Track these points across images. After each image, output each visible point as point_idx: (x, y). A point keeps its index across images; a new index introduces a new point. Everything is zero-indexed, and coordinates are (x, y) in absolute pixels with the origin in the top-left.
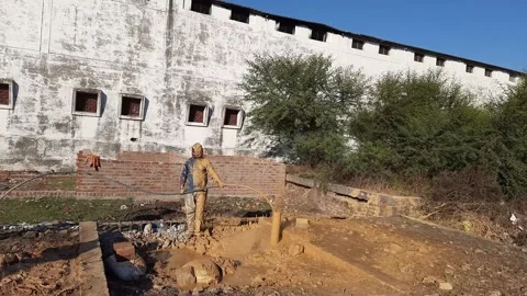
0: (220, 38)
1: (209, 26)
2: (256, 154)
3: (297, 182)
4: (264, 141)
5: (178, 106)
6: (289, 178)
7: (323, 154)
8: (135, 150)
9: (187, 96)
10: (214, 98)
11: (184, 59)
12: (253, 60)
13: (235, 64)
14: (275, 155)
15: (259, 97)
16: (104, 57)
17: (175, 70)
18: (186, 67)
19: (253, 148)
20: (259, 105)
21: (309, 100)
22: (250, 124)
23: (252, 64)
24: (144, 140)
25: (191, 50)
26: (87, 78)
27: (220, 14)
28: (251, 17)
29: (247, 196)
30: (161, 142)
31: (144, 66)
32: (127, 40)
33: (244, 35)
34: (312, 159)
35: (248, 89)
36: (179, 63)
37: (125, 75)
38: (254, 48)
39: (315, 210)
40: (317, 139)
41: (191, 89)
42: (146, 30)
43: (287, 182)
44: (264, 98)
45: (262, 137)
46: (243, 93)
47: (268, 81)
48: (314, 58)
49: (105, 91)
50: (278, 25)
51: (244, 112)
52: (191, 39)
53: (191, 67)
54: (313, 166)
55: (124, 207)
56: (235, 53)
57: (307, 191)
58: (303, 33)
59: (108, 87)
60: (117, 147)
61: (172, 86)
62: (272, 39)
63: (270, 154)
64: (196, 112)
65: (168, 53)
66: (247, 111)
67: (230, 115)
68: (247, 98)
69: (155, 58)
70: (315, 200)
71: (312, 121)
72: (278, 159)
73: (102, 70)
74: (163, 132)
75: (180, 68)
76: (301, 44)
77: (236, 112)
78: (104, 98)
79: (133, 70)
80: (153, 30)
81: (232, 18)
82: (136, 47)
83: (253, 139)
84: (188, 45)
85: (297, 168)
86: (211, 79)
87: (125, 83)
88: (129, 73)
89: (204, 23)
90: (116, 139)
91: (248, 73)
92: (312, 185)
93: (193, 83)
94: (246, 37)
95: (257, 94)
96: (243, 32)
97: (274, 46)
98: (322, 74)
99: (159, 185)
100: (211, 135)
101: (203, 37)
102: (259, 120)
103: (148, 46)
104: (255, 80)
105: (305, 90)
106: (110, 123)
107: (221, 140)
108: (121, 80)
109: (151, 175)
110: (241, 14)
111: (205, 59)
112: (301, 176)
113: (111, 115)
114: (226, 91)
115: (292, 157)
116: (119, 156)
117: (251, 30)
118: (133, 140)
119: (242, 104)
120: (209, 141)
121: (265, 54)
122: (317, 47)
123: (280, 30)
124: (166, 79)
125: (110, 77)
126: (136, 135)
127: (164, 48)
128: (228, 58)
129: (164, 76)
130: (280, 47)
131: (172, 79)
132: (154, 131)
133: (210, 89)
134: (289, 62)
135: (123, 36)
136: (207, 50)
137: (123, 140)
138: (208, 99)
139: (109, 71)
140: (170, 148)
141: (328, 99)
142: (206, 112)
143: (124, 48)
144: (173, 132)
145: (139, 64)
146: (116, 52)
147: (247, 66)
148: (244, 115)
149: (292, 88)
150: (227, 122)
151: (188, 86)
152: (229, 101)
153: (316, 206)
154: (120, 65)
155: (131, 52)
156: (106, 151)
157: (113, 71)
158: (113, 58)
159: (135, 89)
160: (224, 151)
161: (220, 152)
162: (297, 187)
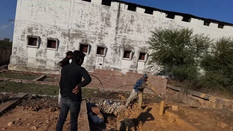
0: (140, 22)
1: (135, 16)
2: (153, 73)
3: (173, 88)
4: (157, 68)
5: (119, 51)
6: (169, 86)
7: (187, 76)
8: (101, 69)
9: (124, 47)
10: (135, 47)
11: (123, 30)
12: (154, 31)
13: (145, 33)
14: (162, 75)
15: (156, 47)
16: (92, 30)
17: (119, 36)
18: (124, 34)
19: (152, 71)
20: (156, 51)
21: (180, 50)
22: (151, 60)
23: (153, 33)
24: (105, 65)
25: (126, 27)
26: (85, 39)
27: (140, 11)
28: (154, 12)
29: (148, 93)
30: (112, 66)
31: (107, 34)
32: (101, 23)
33: (150, 20)
34: (180, 78)
35: (151, 44)
36: (121, 32)
37: (99, 38)
38: (155, 26)
39: (181, 102)
40: (183, 68)
41: (125, 44)
42: (109, 19)
43: (167, 88)
44: (158, 48)
45: (156, 66)
46: (148, 45)
47: (160, 40)
48: (184, 29)
49: (91, 44)
50: (167, 15)
51: (148, 54)
52: (127, 22)
53: (126, 34)
54: (181, 81)
55: (96, 92)
56: (146, 28)
57: (177, 93)
58: (178, 19)
59: (92, 42)
60: (94, 67)
61: (117, 43)
62: (163, 21)
63: (159, 74)
64: (127, 54)
65: (117, 28)
66: (149, 54)
67: (142, 55)
68: (150, 48)
69: (111, 31)
70: (182, 97)
71: (182, 59)
72: (163, 77)
73: (90, 35)
74: (113, 62)
75: (121, 35)
76: (178, 24)
77: (144, 54)
78: (90, 47)
79: (102, 36)
80: (111, 18)
81: (145, 12)
82: (104, 26)
83: (152, 67)
84: (125, 25)
85: (173, 82)
86: (134, 40)
87: (99, 41)
88: (101, 37)
89: (133, 15)
90: (94, 63)
91: (151, 36)
92: (180, 90)
93: (126, 41)
94: (151, 21)
95: (155, 46)
96: (150, 18)
97: (164, 24)
98: (188, 37)
99: (110, 84)
100: (132, 64)
101: (132, 21)
102: (155, 58)
103: (109, 25)
104: (155, 40)
105: (178, 45)
106: (92, 57)
107: (137, 66)
108: (98, 39)
109: (107, 80)
110: (149, 11)
111: (132, 31)
112: (175, 86)
113: (93, 54)
114: (140, 44)
115: (170, 76)
116: (95, 71)
117: (154, 17)
118: (100, 64)
119: (147, 51)
120: (132, 66)
121: (160, 28)
122: (186, 25)
123: (167, 17)
124: (115, 39)
125: (93, 38)
126: (102, 63)
127: (115, 26)
128: (142, 30)
129: (114, 38)
130: (167, 25)
131: (118, 39)
132: (109, 61)
133: (134, 44)
134: (171, 32)
135: (99, 21)
136: (133, 27)
137: (97, 64)
138: (132, 48)
139: (93, 36)
140: (115, 69)
141: (190, 49)
142: (131, 54)
143: (99, 26)
144: (117, 62)
145: (105, 33)
146: (96, 28)
147: (151, 34)
148: (148, 56)
149: (172, 44)
150: (140, 58)
151: (124, 42)
152: (142, 49)
153: (181, 100)
154: (97, 34)
155: (102, 28)
156: (90, 69)
157: (94, 36)
158: (95, 30)
159: (102, 44)
160: (138, 71)
161: (136, 72)
162: (172, 91)
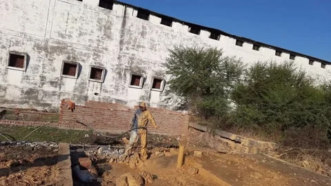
0: (154, 35)
1: (147, 27)
2: (171, 107)
3: (196, 127)
4: (176, 100)
5: (125, 75)
6: (191, 124)
7: (214, 110)
8: (97, 100)
9: (131, 69)
10: (147, 71)
11: (130, 46)
12: (173, 49)
13: (162, 51)
14: (183, 109)
15: (175, 72)
16: (83, 43)
17: (124, 53)
18: (132, 52)
19: (170, 104)
20: (175, 77)
21: (206, 75)
22: (169, 89)
23: (172, 51)
24: (103, 95)
25: (135, 41)
26: (71, 55)
27: (155, 20)
28: (174, 23)
29: (164, 134)
30: (113, 97)
31: (106, 49)
32: (97, 33)
33: (168, 34)
34: (206, 113)
35: (168, 67)
36: (127, 49)
37: (94, 54)
38: (174, 42)
39: (207, 146)
40: (210, 101)
41: (134, 65)
42: (109, 28)
43: (189, 127)
44: (178, 73)
45: (175, 97)
46: (165, 69)
47: (181, 63)
48: (211, 50)
49: (82, 63)
50: (190, 29)
51: (165, 81)
52: (136, 35)
53: (135, 52)
54: (207, 118)
55: (87, 135)
56: (162, 45)
57: (202, 134)
58: (205, 34)
59: (83, 61)
60: (86, 98)
61: (122, 63)
62: (185, 37)
63: (180, 108)
64: (135, 79)
65: (121, 42)
66: (167, 81)
67: (156, 82)
68: (167, 73)
69: (113, 45)
70: (207, 140)
71: (208, 90)
72: (185, 112)
73: (80, 51)
74: (115, 91)
75: (128, 52)
76: (203, 41)
77: (160, 81)
78: (80, 67)
79: (99, 52)
80: (113, 28)
81: (162, 23)
82: (102, 38)
83: (169, 99)
84: (134, 38)
85: (196, 119)
86: (146, 60)
87: (94, 59)
88: (97, 53)
89: (145, 25)
90: (86, 93)
91: (169, 57)
92: (206, 130)
93: (135, 61)
94: (170, 35)
95: (174, 70)
96: (168, 32)
97: (186, 41)
98: (216, 60)
99: (109, 123)
100: (143, 94)
101: (143, 34)
102: (174, 86)
103: (109, 37)
104: (174, 61)
105: (204, 69)
106: (83, 83)
107: (150, 98)
108: (92, 57)
109: (105, 117)
110: (167, 21)
111: (143, 47)
112: (199, 124)
113: (84, 78)
114: (155, 67)
115: (194, 112)
116: (86, 104)
117: (173, 31)
118: (96, 94)
119: (164, 76)
120: (142, 98)
121: (180, 46)
122: (213, 44)
123: (191, 32)
124: (119, 58)
125: (85, 55)
126: (98, 92)
127: (119, 39)
128: (157, 47)
129: (117, 56)
130: (191, 42)
131: (123, 58)
132: (109, 90)
133: (145, 66)
134: (195, 52)
135: (95, 30)
136: (145, 42)
137: (90, 94)
138: (143, 72)
139: (85, 52)
140: (118, 101)
141: (219, 76)
142: (141, 80)
143: (94, 38)
144: (121, 91)
145: (103, 48)
146: (90, 40)
147: (169, 53)
148: (165, 83)
149: (196, 67)
150: (154, 86)
151: (132, 63)
152: (156, 74)
153: (207, 144)
154: (92, 48)
155: (99, 41)
156: (79, 100)
157: (87, 52)
158: (88, 43)
159: (100, 63)
160: (151, 105)
161: (149, 105)
162: (195, 131)
